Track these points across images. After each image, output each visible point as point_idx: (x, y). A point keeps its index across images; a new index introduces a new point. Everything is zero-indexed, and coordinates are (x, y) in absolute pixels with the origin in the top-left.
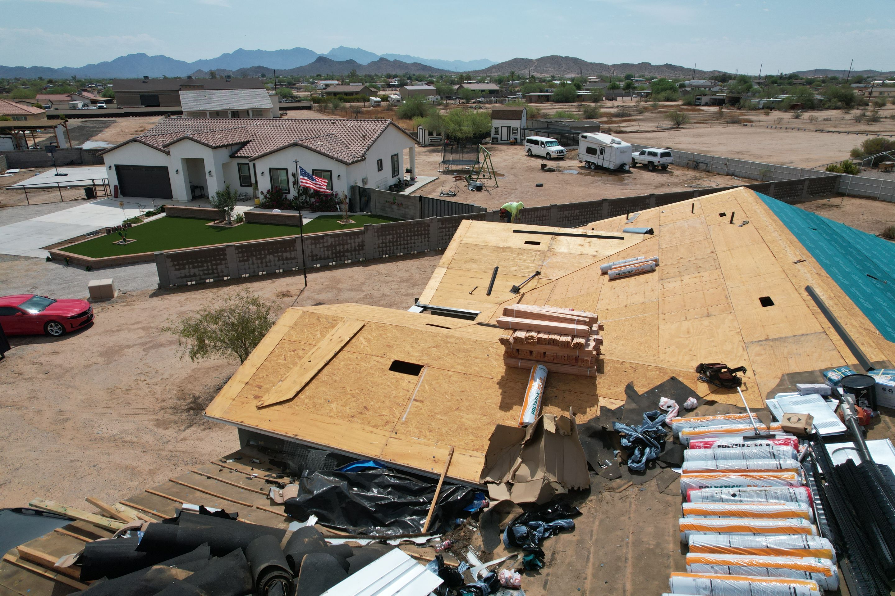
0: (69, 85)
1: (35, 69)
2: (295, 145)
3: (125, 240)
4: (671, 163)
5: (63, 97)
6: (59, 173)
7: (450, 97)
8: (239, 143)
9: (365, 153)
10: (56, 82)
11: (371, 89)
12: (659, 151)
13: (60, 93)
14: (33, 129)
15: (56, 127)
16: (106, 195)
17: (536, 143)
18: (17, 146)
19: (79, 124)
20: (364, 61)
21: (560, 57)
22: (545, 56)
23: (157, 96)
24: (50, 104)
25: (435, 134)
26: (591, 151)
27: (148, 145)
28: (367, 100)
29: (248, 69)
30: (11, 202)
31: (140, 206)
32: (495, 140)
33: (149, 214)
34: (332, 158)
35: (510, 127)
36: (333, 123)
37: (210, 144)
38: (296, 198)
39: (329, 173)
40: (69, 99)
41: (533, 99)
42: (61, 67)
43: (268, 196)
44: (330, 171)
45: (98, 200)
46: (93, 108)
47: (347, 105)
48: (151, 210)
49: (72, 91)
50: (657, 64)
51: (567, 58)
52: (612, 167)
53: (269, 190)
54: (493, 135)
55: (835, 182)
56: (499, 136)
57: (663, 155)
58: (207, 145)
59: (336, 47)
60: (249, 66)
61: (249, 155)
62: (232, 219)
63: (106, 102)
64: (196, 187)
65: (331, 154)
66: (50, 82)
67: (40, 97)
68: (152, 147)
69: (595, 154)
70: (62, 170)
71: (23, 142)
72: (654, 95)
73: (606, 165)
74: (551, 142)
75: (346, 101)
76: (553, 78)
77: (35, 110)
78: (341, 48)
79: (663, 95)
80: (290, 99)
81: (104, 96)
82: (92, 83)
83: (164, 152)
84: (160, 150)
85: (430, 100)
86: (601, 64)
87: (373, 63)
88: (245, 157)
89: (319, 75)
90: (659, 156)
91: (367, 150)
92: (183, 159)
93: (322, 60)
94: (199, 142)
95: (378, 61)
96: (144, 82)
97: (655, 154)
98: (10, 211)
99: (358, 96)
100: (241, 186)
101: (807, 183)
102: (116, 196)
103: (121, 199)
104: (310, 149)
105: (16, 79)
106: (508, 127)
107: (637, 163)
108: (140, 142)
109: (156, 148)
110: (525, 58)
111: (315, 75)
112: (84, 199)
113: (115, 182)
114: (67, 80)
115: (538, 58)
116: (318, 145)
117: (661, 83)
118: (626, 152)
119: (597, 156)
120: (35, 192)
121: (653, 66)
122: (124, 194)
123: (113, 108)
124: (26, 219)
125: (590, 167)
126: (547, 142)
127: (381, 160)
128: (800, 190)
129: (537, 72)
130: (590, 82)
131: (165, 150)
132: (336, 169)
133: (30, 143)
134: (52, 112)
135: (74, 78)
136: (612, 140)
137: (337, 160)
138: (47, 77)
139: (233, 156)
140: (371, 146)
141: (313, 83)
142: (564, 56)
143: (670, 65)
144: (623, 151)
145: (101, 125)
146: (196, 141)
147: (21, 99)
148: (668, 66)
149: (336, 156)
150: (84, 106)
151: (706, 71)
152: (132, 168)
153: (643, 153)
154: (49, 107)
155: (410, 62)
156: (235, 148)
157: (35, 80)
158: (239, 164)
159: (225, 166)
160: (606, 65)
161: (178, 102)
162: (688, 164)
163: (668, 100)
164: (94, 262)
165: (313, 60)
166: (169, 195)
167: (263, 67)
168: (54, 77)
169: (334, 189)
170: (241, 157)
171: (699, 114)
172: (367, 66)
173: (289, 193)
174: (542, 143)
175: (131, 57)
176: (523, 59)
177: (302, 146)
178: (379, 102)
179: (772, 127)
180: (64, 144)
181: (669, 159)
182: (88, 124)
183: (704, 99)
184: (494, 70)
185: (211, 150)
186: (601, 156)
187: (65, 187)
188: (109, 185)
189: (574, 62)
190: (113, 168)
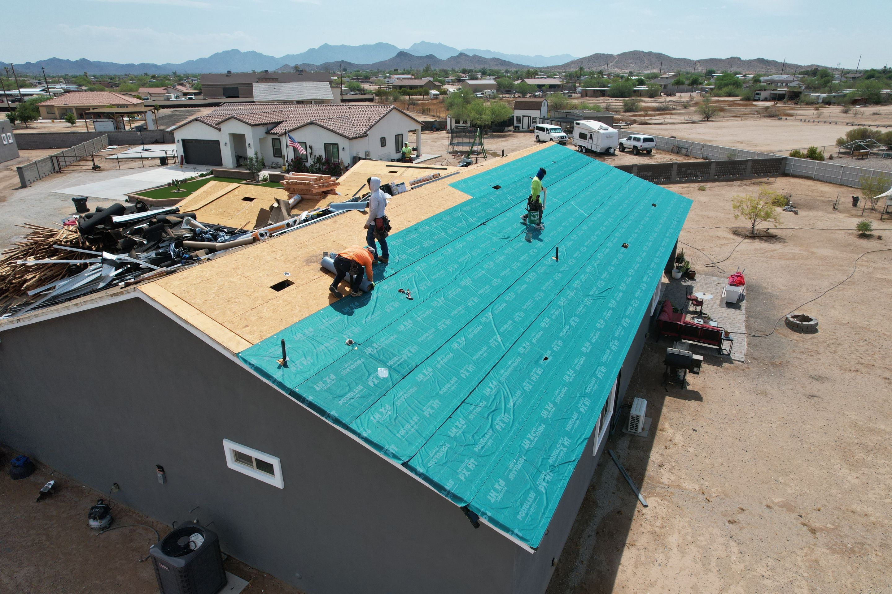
0: (169, 80)
1: (143, 65)
2: (312, 123)
3: (179, 189)
4: (654, 148)
5: (160, 90)
6: (145, 148)
7: (510, 91)
8: (274, 123)
9: (367, 131)
10: (158, 77)
11: (435, 83)
12: (642, 137)
13: (158, 87)
14: (130, 114)
15: (146, 112)
16: (175, 163)
17: (542, 129)
18: (117, 128)
19: (170, 113)
20: (443, 56)
21: (643, 52)
22: (627, 51)
23: (237, 88)
24: (149, 96)
25: (461, 122)
26: (583, 136)
27: (205, 123)
28: (427, 94)
29: (331, 64)
30: (108, 168)
31: (195, 170)
32: (517, 129)
33: (202, 175)
34: (338, 134)
35: (530, 116)
36: (349, 108)
37: (250, 122)
38: (312, 165)
39: (336, 146)
40: (165, 91)
41: (589, 93)
42: (164, 64)
43: (292, 163)
44: (337, 144)
45: (169, 166)
46: (183, 100)
47: (407, 98)
48: (204, 173)
49: (168, 84)
50: (748, 59)
51: (650, 54)
52: (598, 150)
53: (292, 159)
54: (515, 124)
55: (781, 164)
56: (520, 125)
57: (646, 140)
58: (247, 123)
59: (418, 42)
60: (332, 61)
61: (278, 132)
62: (260, 179)
63: (195, 94)
64: (241, 157)
65: (338, 131)
66: (153, 77)
67: (142, 90)
68: (208, 124)
69: (586, 139)
70: (147, 147)
71: (122, 125)
72: (714, 91)
73: (594, 149)
74: (555, 129)
75: (409, 94)
76: (631, 74)
77: (135, 101)
78: (423, 43)
79: (725, 90)
80: (357, 92)
81: (195, 89)
82: (188, 78)
83: (217, 128)
84: (214, 127)
85: (487, 94)
86: (685, 59)
87: (452, 58)
88: (277, 134)
89: (397, 70)
90: (642, 140)
91: (369, 129)
92: (230, 134)
93: (402, 55)
94: (242, 121)
95: (457, 56)
96: (227, 76)
97: (638, 140)
98: (106, 173)
99: (421, 90)
100: (274, 156)
101: (750, 164)
102: (182, 163)
103: (185, 165)
104: (322, 127)
105: (126, 75)
106: (529, 116)
107: (625, 148)
108: (200, 121)
109: (211, 126)
110: (606, 53)
111: (393, 70)
112: (159, 166)
113: (181, 152)
114: (168, 75)
115: (620, 53)
116: (330, 124)
117: (725, 79)
118: (612, 137)
119: (587, 141)
120: (125, 161)
121: (743, 61)
122: (188, 162)
123: (200, 100)
124: (117, 177)
125: (582, 150)
126: (551, 129)
127: (385, 138)
128: (744, 169)
129: (617, 67)
130: (661, 78)
131: (217, 127)
132: (342, 143)
133: (127, 128)
134: (147, 103)
135: (175, 73)
136: (601, 126)
137: (342, 135)
138: (151, 73)
139: (268, 133)
140: (373, 126)
141: (389, 77)
142: (646, 51)
143: (763, 60)
144: (609, 136)
145: (187, 114)
146: (239, 120)
147: (126, 92)
148: (761, 61)
149: (341, 132)
150: (176, 97)
151: (803, 65)
152: (194, 142)
153: (630, 139)
154: (148, 99)
155: (489, 57)
156: (270, 127)
157: (142, 76)
158: (272, 139)
159: (262, 140)
160: (691, 61)
161: (251, 94)
162: (672, 150)
163: (730, 95)
164: (155, 202)
165: (394, 54)
166: (219, 163)
167: (346, 62)
168: (157, 73)
169: (340, 158)
170: (274, 134)
171: (746, 109)
172: (446, 61)
173: (307, 162)
174: (547, 130)
175: (226, 53)
176: (604, 55)
177: (316, 124)
178: (437, 95)
179: (805, 121)
180: (151, 127)
181: (651, 144)
182: (177, 113)
183: (764, 94)
184: (573, 65)
185: (250, 127)
186: (591, 141)
187: (148, 158)
188: (177, 157)
189: (657, 58)
190: (181, 141)
